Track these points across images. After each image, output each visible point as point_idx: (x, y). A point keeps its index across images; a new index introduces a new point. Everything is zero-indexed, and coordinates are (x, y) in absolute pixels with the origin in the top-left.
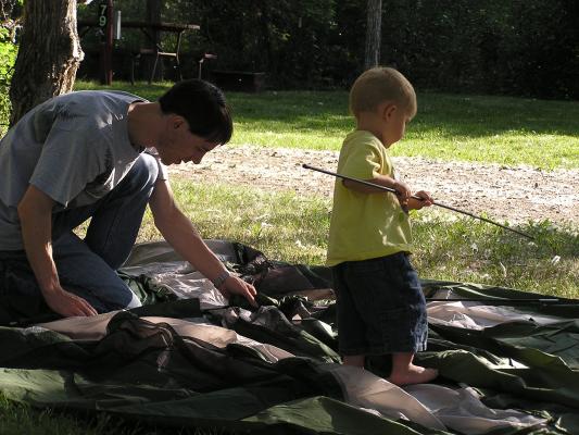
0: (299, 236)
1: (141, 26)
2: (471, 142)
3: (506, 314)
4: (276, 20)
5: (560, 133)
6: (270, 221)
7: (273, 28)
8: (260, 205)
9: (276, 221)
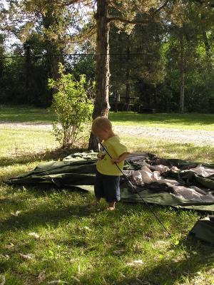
4: (158, 96)
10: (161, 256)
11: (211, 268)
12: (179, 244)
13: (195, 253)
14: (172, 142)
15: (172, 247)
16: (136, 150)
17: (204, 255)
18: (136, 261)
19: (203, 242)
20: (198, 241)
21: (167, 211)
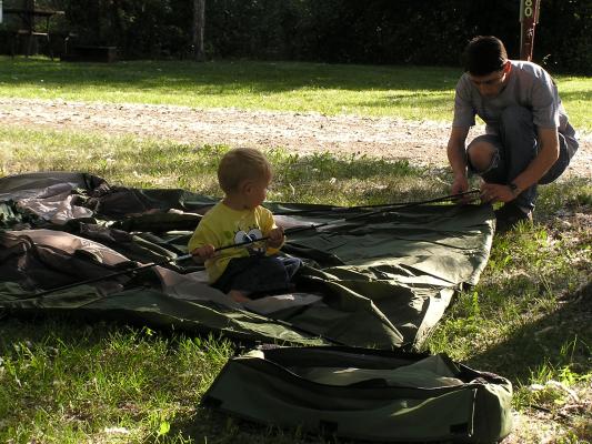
0: (137, 169)
1: (18, 13)
2: (274, 96)
3: (294, 222)
4: (126, 7)
5: (342, 89)
6: (114, 158)
7: (123, 13)
8: (107, 146)
9: (119, 157)
12: (172, 433)
14: (162, 143)
15: (150, 443)
16: (48, 167)
19: (245, 423)
20: (230, 421)
21: (137, 342)
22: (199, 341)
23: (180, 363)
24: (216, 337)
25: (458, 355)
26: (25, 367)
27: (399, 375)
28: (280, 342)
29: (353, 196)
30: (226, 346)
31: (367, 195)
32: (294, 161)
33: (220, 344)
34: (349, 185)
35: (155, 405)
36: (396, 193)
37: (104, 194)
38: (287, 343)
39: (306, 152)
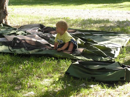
0: (49, 23)
5: (94, 4)
6: (44, 20)
8: (42, 18)
9: (45, 20)
10: (46, 89)
11: (79, 93)
12: (59, 80)
13: (69, 85)
14: (55, 17)
15: (54, 83)
16: (30, 23)
17: (75, 86)
18: (29, 93)
19: (75, 78)
20: (72, 77)
21: (51, 61)
22: (64, 60)
23: (60, 65)
24: (68, 59)
25: (121, 62)
26: (26, 67)
27: (108, 67)
28: (82, 60)
29: (97, 28)
30: (70, 61)
31: (100, 27)
32: (83, 20)
33: (69, 61)
34: (96, 25)
35: (55, 74)
36: (106, 27)
37: (45, 29)
38: (84, 60)
39: (86, 18)
